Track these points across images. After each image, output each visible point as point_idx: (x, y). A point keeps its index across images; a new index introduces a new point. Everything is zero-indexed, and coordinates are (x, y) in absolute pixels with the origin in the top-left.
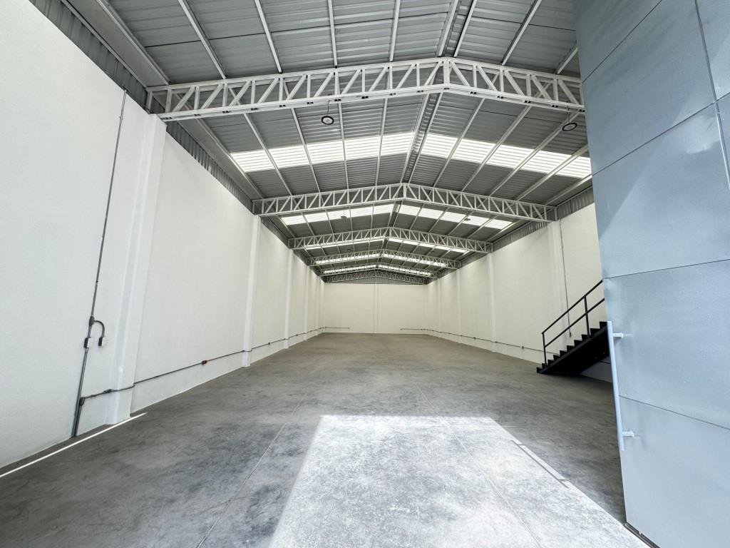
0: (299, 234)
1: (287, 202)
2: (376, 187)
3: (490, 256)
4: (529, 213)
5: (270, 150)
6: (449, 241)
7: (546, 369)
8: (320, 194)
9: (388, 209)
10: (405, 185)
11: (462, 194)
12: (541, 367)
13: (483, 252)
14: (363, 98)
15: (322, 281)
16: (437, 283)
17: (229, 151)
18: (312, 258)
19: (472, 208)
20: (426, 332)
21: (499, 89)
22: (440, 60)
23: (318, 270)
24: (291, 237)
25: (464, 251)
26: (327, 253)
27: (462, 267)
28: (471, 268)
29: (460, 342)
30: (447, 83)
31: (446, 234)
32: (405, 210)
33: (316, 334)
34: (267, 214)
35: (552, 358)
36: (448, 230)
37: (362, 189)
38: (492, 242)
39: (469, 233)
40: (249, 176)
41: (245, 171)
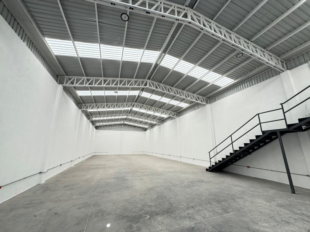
1: (82, 80)
2: (134, 80)
3: (177, 119)
4: (199, 100)
7: (211, 169)
8: (103, 78)
9: (136, 93)
10: (148, 80)
11: (173, 88)
12: (208, 168)
13: (175, 117)
14: (147, 12)
15: (95, 129)
16: (151, 130)
18: (91, 116)
19: (177, 95)
20: (144, 153)
22: (186, 8)
23: (93, 122)
25: (165, 116)
26: (100, 113)
27: (163, 123)
28: (168, 123)
31: (161, 108)
32: (144, 95)
33: (90, 156)
34: (67, 85)
35: (214, 164)
36: (161, 106)
37: (127, 79)
38: (178, 113)
39: (170, 108)
40: (57, 58)
41: (55, 54)
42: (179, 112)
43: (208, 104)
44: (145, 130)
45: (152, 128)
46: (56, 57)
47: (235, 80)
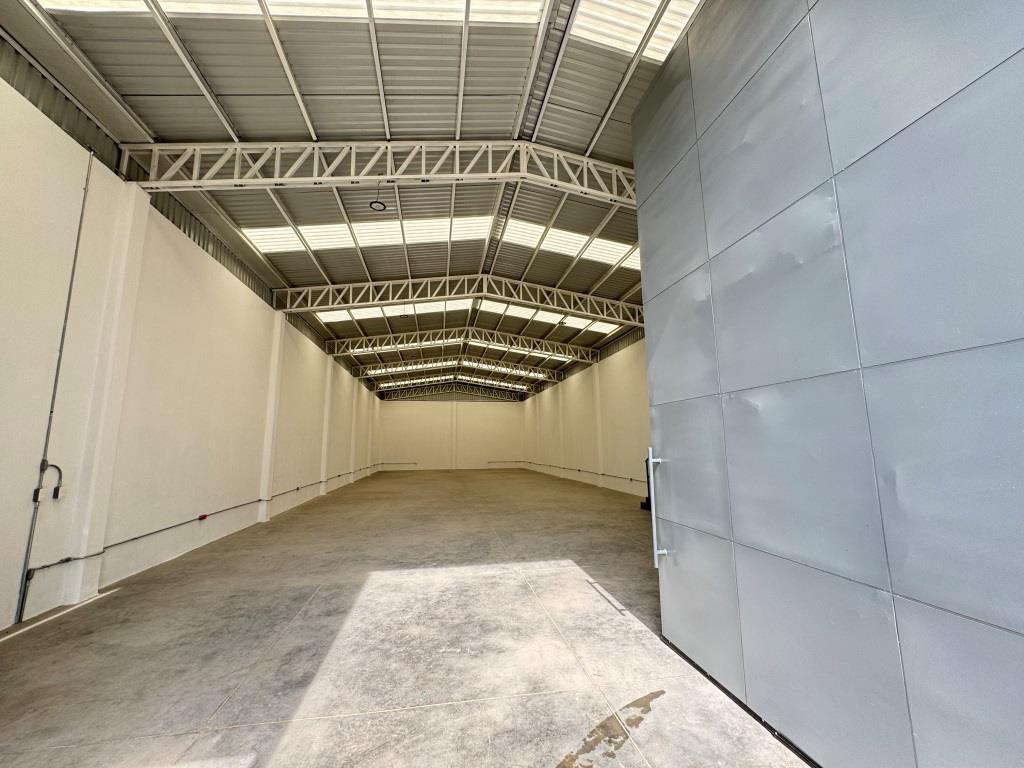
0: (341, 334)
1: (324, 293)
2: (448, 278)
3: (596, 366)
4: (634, 317)
5: (300, 228)
6: (546, 347)
8: (371, 284)
9: (465, 304)
10: (485, 276)
11: (555, 290)
12: (645, 501)
13: (587, 361)
14: (423, 181)
15: (377, 399)
16: (536, 399)
17: (239, 225)
18: (362, 367)
19: (568, 310)
21: (582, 184)
22: (516, 144)
23: (371, 383)
24: (330, 338)
25: (566, 359)
26: (383, 360)
27: (564, 379)
28: (575, 379)
29: (562, 476)
30: (524, 172)
31: (542, 338)
32: (487, 306)
33: (369, 473)
34: (294, 310)
36: (542, 333)
37: (429, 280)
40: (269, 258)
41: (262, 251)
42: (599, 347)
44: (522, 397)
45: (538, 393)
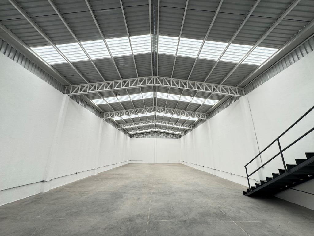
1: (85, 87)
2: (138, 78)
3: (208, 121)
4: (228, 91)
5: (57, 46)
6: (186, 114)
7: (250, 193)
10: (154, 77)
11: (187, 81)
13: (204, 119)
16: (184, 137)
18: (120, 125)
20: (180, 162)
27: (195, 128)
29: (196, 168)
32: (160, 96)
37: (130, 79)
38: (209, 114)
39: (195, 109)
40: (55, 68)
41: (49, 64)
42: (209, 112)
43: (243, 95)
44: (180, 136)
45: (185, 134)
46: (52, 66)
47: (280, 48)
